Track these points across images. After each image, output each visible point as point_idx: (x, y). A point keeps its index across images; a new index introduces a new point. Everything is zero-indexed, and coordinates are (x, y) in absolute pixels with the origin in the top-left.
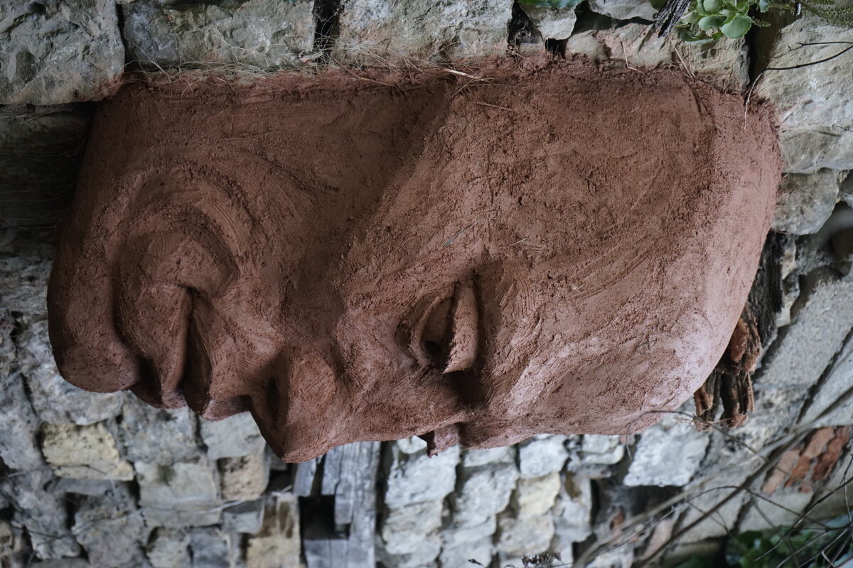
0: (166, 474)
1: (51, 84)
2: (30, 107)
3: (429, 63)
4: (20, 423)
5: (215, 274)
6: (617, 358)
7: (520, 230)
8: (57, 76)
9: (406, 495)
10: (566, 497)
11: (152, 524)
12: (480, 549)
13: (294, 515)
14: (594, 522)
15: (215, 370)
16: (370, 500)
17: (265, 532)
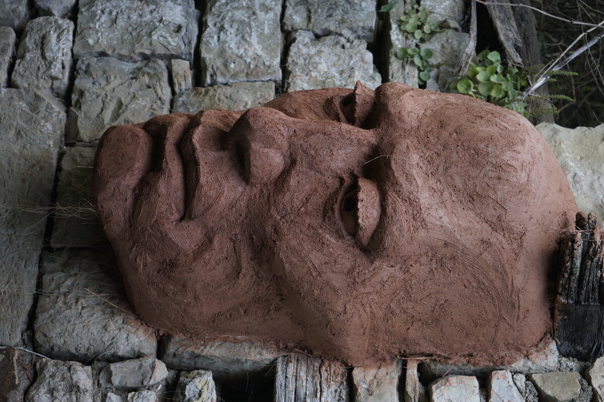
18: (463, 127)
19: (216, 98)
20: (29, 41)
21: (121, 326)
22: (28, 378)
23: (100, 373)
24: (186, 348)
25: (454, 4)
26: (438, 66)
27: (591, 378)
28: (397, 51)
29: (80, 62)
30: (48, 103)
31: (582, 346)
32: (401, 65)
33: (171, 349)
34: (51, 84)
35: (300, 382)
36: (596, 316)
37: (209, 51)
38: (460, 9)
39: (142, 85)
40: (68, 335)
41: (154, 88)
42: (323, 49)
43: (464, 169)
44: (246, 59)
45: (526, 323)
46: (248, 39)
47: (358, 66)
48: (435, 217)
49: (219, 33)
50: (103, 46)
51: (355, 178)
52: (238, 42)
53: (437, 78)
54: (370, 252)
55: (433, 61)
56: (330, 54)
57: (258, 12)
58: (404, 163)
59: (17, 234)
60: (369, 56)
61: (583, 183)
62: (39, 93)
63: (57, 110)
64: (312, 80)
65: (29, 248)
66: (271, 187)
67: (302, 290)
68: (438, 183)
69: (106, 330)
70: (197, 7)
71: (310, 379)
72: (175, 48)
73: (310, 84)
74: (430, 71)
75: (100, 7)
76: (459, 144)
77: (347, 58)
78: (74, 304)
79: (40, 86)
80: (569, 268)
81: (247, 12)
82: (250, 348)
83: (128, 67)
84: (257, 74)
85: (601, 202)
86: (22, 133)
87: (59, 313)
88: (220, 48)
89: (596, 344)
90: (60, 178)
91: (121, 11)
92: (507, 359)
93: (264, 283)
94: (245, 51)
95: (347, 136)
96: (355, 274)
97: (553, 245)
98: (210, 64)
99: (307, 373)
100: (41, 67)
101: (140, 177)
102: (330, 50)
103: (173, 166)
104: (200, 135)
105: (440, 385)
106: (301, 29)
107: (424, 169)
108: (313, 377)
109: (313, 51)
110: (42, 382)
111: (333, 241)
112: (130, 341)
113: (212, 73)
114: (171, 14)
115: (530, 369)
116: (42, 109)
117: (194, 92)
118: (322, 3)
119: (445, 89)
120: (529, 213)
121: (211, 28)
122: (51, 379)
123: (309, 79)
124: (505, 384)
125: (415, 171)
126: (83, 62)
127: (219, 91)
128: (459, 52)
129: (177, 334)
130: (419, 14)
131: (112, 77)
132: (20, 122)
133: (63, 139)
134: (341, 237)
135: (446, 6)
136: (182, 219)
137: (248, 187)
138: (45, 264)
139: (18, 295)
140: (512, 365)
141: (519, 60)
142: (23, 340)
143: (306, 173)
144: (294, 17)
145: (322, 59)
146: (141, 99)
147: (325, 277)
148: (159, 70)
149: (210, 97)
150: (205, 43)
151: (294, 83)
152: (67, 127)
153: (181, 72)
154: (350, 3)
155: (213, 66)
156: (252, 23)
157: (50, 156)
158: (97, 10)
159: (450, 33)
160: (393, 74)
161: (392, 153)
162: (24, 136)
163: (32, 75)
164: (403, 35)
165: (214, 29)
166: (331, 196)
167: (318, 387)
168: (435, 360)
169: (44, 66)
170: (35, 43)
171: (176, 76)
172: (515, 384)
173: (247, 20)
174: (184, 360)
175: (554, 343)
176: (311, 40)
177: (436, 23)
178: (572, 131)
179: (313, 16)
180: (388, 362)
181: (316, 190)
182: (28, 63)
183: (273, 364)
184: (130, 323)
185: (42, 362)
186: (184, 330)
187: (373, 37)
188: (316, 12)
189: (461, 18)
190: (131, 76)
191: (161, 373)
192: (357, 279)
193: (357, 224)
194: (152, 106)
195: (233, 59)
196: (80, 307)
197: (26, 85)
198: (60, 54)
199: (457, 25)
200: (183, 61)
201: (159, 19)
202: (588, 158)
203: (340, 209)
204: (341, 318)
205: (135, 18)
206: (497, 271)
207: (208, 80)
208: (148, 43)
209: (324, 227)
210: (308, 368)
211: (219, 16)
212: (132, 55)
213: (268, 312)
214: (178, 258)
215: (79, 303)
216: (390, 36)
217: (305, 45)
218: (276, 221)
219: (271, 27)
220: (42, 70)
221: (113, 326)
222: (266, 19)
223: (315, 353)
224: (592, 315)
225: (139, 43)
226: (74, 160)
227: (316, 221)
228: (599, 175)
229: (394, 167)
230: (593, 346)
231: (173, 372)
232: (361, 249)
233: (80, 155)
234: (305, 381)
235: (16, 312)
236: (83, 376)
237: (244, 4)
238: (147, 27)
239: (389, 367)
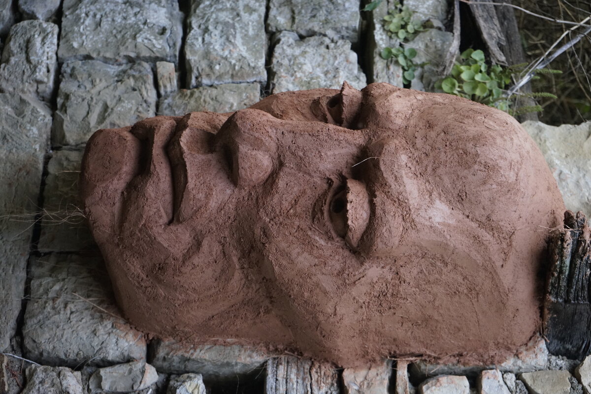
18: (451, 126)
19: (202, 100)
20: (14, 45)
21: (110, 331)
22: (18, 385)
23: (89, 378)
24: (176, 352)
25: (437, 3)
26: (422, 66)
27: (580, 376)
28: (382, 50)
29: (64, 65)
30: (34, 107)
31: (571, 344)
32: (385, 65)
33: (161, 353)
34: (36, 88)
35: (291, 384)
36: (585, 314)
37: (194, 52)
38: (443, 8)
39: (128, 88)
40: (58, 340)
41: (140, 90)
42: (307, 49)
43: (453, 169)
44: (231, 60)
45: (515, 322)
46: (233, 41)
47: (343, 66)
48: (424, 218)
49: (204, 35)
50: (88, 49)
51: (343, 180)
52: (223, 44)
53: (421, 78)
54: (359, 253)
55: (417, 60)
56: (314, 54)
57: (242, 13)
58: (392, 164)
59: (5, 239)
60: (354, 56)
61: (569, 181)
62: (24, 97)
63: (43, 113)
64: (297, 80)
65: (16, 253)
66: (260, 190)
67: (291, 292)
68: (427, 184)
69: (95, 335)
70: (181, 9)
71: (300, 381)
72: (160, 50)
73: (296, 84)
74: (414, 70)
75: (84, 10)
76: (448, 143)
77: (332, 59)
78: (62, 309)
79: (25, 90)
80: (558, 267)
81: (231, 14)
82: (240, 351)
83: (113, 70)
84: (242, 76)
85: (587, 200)
86: (8, 137)
87: (48, 318)
88: (205, 50)
89: (586, 342)
90: (47, 182)
91: (105, 14)
92: (497, 358)
93: (253, 285)
94: (230, 53)
95: (335, 137)
96: (345, 276)
97: (542, 244)
98: (195, 65)
99: (297, 375)
100: (25, 71)
101: (128, 181)
102: (315, 51)
103: (161, 170)
104: (187, 138)
105: (430, 386)
106: (286, 30)
107: (413, 169)
108: (304, 379)
109: (297, 51)
110: (32, 388)
111: (322, 242)
112: (119, 345)
113: (197, 74)
114: (155, 17)
115: (520, 368)
116: (28, 112)
117: (180, 94)
118: (306, 3)
119: (430, 88)
120: (518, 212)
121: (195, 30)
122: (40, 385)
123: (294, 80)
124: (496, 384)
125: (404, 172)
126: (68, 66)
127: (205, 92)
128: (443, 51)
129: (166, 337)
130: (403, 13)
131: (98, 80)
132: (6, 127)
133: (49, 143)
134: (330, 238)
135: (429, 6)
136: (170, 222)
137: (237, 189)
138: (33, 269)
139: (6, 301)
140: (503, 365)
141: (503, 58)
142: (12, 346)
143: (295, 175)
144: (278, 18)
145: (306, 60)
146: (126, 102)
147: (314, 279)
148: (144, 72)
149: (196, 99)
150: (190, 45)
151: (280, 84)
152: (53, 131)
153: (166, 75)
154: (333, 3)
155: (198, 68)
156: (237, 25)
157: (37, 160)
158: (81, 13)
159: (434, 32)
160: (377, 74)
161: (380, 154)
162: (10, 140)
163: (17, 78)
164: (387, 34)
165: (199, 31)
166: (320, 198)
167: (309, 389)
168: (425, 360)
169: (29, 70)
170: (19, 47)
171: (161, 78)
172: (506, 383)
173: (231, 22)
174: (174, 364)
175: (543, 341)
176: (296, 41)
177: (419, 23)
178: (556, 129)
179: (297, 17)
180: (379, 362)
181: (304, 192)
182: (12, 67)
183: (263, 367)
184: (120, 327)
185: (31, 369)
186: (173, 332)
187: (357, 37)
188: (300, 13)
189: (444, 17)
190: (116, 78)
191: (152, 377)
192: (347, 280)
193: (346, 226)
194: (138, 108)
195: (218, 60)
196: (69, 312)
197: (11, 89)
198: (45, 58)
199: (440, 25)
200: (168, 63)
201: (143, 22)
202: (573, 155)
203: (329, 211)
204: (332, 320)
205: (119, 20)
206: (486, 270)
207: (193, 82)
208: (133, 45)
209: (313, 229)
210: (298, 370)
211: (203, 18)
212: (117, 58)
213: (258, 315)
214: (167, 262)
215: (68, 308)
216: (374, 36)
217: (289, 46)
218: (265, 223)
219: (255, 28)
220: (27, 74)
221: (102, 330)
222: (251, 21)
223: (306, 355)
224: (581, 313)
225: (123, 45)
226: (61, 164)
227: (305, 223)
228: (584, 173)
229: (382, 168)
230: (582, 344)
231: (163, 376)
232: (350, 251)
233: (67, 159)
234: (295, 384)
235: (4, 318)
236: (73, 381)
237: (228, 5)
238: (131, 29)
239: (380, 368)
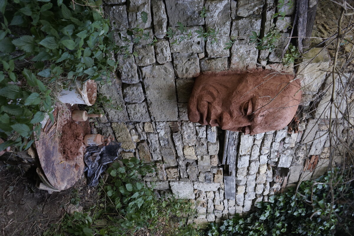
0: (202, 158)
1: (190, 74)
2: (187, 78)
3: (245, 70)
4: (181, 145)
5: (212, 100)
6: (275, 113)
7: (259, 92)
8: (191, 73)
9: (241, 165)
10: (268, 170)
11: (200, 171)
12: (253, 182)
13: (222, 171)
14: (273, 177)
15: (212, 114)
16: (235, 167)
17: (217, 174)
20: (158, 50)
25: (287, 24)
29: (173, 55)
37: (209, 50)
41: (195, 63)
46: (220, 45)
50: (179, 50)
52: (217, 47)
53: (275, 51)
72: (199, 50)
84: (223, 56)
88: (212, 49)
94: (219, 50)
106: (236, 39)
109: (239, 46)
116: (168, 71)
117: (206, 62)
118: (243, 29)
131: (183, 60)
135: (284, 24)
144: (234, 35)
148: (196, 57)
150: (207, 47)
155: (210, 54)
156: (221, 39)
157: (173, 84)
162: (166, 79)
163: (162, 60)
165: (210, 42)
170: (160, 51)
179: (240, 35)
182: (160, 57)
188: (241, 32)
190: (188, 58)
199: (286, 31)
200: (202, 54)
201: (193, 41)
205: (186, 41)
208: (191, 49)
211: (211, 38)
212: (187, 53)
217: (236, 44)
219: (226, 38)
225: (188, 50)
233: (180, 82)
